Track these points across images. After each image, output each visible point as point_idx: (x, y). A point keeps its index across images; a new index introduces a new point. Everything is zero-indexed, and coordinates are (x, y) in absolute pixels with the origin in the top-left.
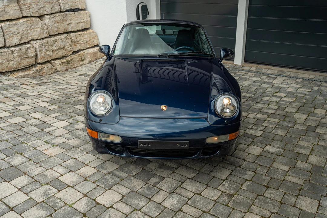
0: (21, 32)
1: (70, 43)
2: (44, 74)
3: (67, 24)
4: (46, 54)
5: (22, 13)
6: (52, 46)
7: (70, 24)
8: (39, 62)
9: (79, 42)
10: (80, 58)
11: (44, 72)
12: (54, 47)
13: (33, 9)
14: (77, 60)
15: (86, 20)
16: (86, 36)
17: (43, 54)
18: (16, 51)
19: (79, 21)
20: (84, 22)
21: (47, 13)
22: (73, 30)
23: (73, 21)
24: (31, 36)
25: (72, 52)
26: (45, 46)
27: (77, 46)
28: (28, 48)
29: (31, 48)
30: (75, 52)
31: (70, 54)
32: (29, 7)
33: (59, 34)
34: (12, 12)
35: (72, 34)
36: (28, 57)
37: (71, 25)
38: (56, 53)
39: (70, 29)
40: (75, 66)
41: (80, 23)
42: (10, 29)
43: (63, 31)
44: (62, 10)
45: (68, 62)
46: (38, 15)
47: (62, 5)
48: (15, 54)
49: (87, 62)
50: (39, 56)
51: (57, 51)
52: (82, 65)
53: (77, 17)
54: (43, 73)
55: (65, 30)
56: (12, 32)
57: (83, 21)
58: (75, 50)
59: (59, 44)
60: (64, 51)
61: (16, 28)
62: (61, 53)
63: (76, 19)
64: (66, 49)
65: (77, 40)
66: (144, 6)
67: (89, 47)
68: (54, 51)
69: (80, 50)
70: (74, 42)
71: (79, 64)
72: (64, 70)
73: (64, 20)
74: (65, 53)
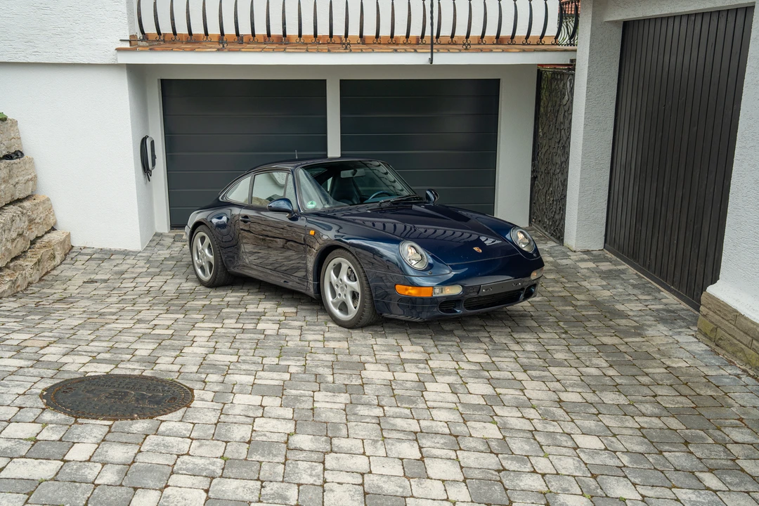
1: (27, 223)
2: (19, 289)
3: (14, 184)
4: (7, 249)
6: (10, 230)
7: (17, 183)
9: (36, 221)
10: (52, 251)
12: (12, 233)
14: (48, 256)
15: (33, 175)
16: (41, 208)
17: (3, 248)
19: (27, 177)
20: (31, 180)
22: (22, 196)
23: (21, 178)
25: (29, 243)
26: (4, 231)
27: (33, 230)
30: (33, 243)
31: (28, 247)
33: (6, 205)
35: (26, 204)
37: (19, 187)
38: (14, 246)
39: (18, 195)
40: (46, 271)
41: (28, 180)
43: (9, 200)
45: (39, 261)
49: (59, 262)
51: (16, 241)
52: (54, 268)
53: (23, 168)
54: (17, 287)
55: (12, 196)
57: (30, 177)
58: (32, 239)
59: (17, 226)
60: (23, 241)
62: (21, 245)
63: (23, 173)
64: (24, 236)
65: (34, 216)
66: (152, 143)
67: (46, 230)
68: (13, 240)
69: (38, 238)
70: (31, 221)
71: (48, 265)
72: (38, 279)
73: (11, 177)
74: (24, 245)
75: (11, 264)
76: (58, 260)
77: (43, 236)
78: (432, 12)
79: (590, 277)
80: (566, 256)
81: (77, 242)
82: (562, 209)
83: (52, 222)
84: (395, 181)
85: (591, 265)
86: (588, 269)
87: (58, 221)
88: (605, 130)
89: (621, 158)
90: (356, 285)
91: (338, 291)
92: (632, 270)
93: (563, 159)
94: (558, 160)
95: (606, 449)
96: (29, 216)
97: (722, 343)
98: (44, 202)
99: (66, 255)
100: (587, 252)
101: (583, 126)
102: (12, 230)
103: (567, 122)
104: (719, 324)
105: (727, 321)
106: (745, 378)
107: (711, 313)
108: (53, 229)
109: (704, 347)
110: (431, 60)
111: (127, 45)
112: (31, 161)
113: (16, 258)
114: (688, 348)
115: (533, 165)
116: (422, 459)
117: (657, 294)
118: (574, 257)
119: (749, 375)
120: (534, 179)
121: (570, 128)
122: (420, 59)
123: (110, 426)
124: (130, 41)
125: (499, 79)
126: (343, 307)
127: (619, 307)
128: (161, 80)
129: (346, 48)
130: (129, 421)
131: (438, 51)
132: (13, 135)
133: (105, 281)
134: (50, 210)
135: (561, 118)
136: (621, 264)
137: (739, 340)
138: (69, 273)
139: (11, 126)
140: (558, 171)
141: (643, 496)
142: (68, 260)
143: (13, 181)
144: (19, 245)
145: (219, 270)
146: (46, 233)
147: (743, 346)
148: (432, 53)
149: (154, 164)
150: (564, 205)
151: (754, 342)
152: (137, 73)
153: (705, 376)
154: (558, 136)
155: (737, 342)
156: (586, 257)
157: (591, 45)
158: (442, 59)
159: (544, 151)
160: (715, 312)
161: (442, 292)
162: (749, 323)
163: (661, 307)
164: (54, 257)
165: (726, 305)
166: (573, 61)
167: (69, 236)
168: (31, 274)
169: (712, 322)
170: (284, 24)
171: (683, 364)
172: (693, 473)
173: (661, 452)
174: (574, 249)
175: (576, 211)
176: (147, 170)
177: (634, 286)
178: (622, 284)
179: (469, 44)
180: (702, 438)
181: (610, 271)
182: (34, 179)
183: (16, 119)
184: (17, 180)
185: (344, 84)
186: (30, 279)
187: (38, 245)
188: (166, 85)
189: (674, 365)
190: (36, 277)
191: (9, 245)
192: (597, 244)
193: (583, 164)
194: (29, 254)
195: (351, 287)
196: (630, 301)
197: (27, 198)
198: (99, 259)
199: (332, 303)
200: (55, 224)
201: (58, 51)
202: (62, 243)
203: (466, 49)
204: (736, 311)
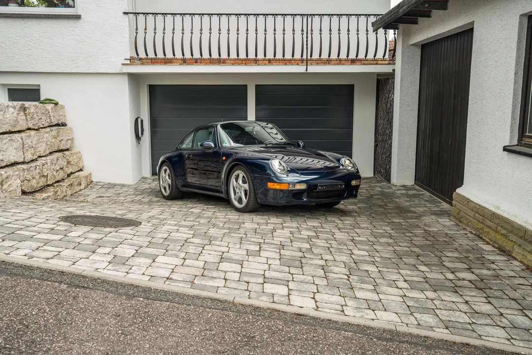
0: (34, 146)
1: (66, 163)
2: (58, 197)
5: (27, 124)
6: (55, 164)
7: (62, 140)
8: (49, 183)
9: (72, 163)
10: (79, 181)
11: (58, 195)
13: (34, 120)
14: (77, 183)
15: (71, 137)
16: (75, 157)
17: (51, 174)
18: (38, 167)
19: (68, 138)
20: (70, 139)
21: (43, 126)
22: (64, 148)
23: (64, 138)
24: (39, 151)
25: (67, 175)
26: (52, 164)
27: (69, 168)
28: (43, 165)
29: (46, 165)
30: (69, 175)
32: (32, 117)
33: (54, 152)
34: (21, 122)
35: (66, 152)
36: (44, 176)
37: (62, 142)
38: (57, 174)
39: (62, 147)
40: (75, 191)
41: (68, 140)
42: (27, 141)
43: (56, 149)
44: (52, 124)
46: (37, 128)
47: (52, 117)
48: (37, 171)
49: (83, 188)
50: (49, 176)
52: (80, 190)
53: (66, 132)
55: (58, 147)
56: (28, 145)
57: (70, 138)
58: (68, 173)
59: (60, 163)
60: (63, 173)
61: (30, 140)
62: (61, 175)
63: (66, 135)
64: (64, 170)
65: (70, 160)
66: (142, 121)
67: (77, 170)
68: (57, 171)
69: (72, 173)
70: (69, 163)
71: (77, 188)
72: (70, 194)
73: (58, 136)
74: (63, 175)
75: (55, 185)
76: (82, 187)
77: (75, 172)
78: (307, 41)
79: (400, 197)
80: (390, 188)
81: (95, 179)
82: (390, 162)
83: (81, 166)
84: (277, 134)
85: (404, 192)
86: (401, 193)
87: (85, 164)
88: (412, 110)
89: (422, 127)
90: (246, 186)
91: (237, 190)
92: (428, 194)
93: (390, 131)
94: (387, 132)
95: (369, 255)
96: (67, 159)
97: (462, 219)
98: (77, 154)
99: (88, 185)
100: (404, 186)
101: (399, 108)
102: (57, 165)
103: (392, 107)
104: (461, 209)
105: (464, 206)
106: (469, 235)
107: (458, 203)
108: (81, 170)
109: (453, 223)
110: (307, 70)
111: (128, 62)
112: (71, 129)
113: (58, 182)
114: (443, 224)
115: (376, 138)
116: (259, 251)
117: (438, 204)
118: (394, 188)
119: (472, 233)
120: (376, 146)
121: (393, 111)
122: (300, 69)
123: (92, 229)
124: (130, 60)
125: (354, 85)
126: (240, 200)
127: (412, 209)
128: (149, 85)
129: (256, 63)
130: (103, 228)
131: (311, 64)
132: (61, 114)
133: (109, 197)
134: (80, 158)
135: (389, 105)
136: (422, 191)
137: (469, 216)
138: (89, 193)
139: (61, 109)
140: (388, 138)
141: (380, 271)
142: (89, 187)
143: (60, 139)
144: (60, 175)
145: (174, 188)
146: (77, 171)
147: (471, 218)
148: (307, 65)
149: (142, 134)
150: (391, 159)
151: (476, 215)
152: (134, 78)
153: (446, 234)
154: (388, 117)
155: (468, 217)
156: (402, 188)
157: (402, 59)
158: (313, 69)
159: (381, 128)
160: (459, 202)
161: (294, 187)
162: (473, 204)
163: (438, 209)
164: (80, 184)
165: (464, 197)
166: (394, 70)
167: (90, 174)
168: (66, 191)
169: (458, 209)
170: (219, 48)
171: (436, 229)
172: (415, 265)
173: (401, 258)
174: (395, 184)
175: (396, 161)
176: (138, 138)
177: (426, 201)
178: (419, 200)
179: (330, 61)
180: (429, 255)
181: (414, 194)
182: (72, 140)
183: (64, 105)
184: (62, 138)
185: (258, 87)
186: (65, 194)
187: (72, 177)
188: (152, 89)
189: (431, 230)
190: (69, 193)
191: (55, 173)
192: (410, 181)
193: (399, 131)
194: (66, 181)
195: (244, 187)
196: (421, 207)
197: (67, 150)
198: (107, 188)
199: (234, 198)
200: (83, 167)
201: (90, 66)
202: (86, 177)
203: (329, 63)
204: (469, 199)
